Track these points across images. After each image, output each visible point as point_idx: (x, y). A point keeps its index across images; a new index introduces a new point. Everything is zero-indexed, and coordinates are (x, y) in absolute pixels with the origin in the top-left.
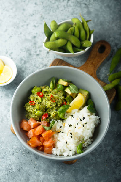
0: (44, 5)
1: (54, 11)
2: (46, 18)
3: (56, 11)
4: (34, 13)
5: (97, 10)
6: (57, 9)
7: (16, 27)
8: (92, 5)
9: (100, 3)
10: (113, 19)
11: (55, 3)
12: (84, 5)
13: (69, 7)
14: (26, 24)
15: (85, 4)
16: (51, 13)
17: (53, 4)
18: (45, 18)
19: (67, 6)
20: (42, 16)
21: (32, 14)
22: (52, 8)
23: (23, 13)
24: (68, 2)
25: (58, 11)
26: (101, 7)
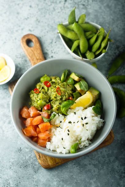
0: (40, 7)
1: (50, 13)
2: (42, 22)
3: (52, 13)
4: (29, 17)
5: (96, 11)
6: (53, 11)
7: (10, 32)
8: (90, 5)
9: (99, 4)
10: (113, 19)
11: (51, 5)
12: (82, 6)
13: (66, 9)
14: (20, 28)
15: (84, 5)
16: (47, 16)
17: (49, 6)
18: (40, 21)
19: (64, 7)
20: (37, 20)
21: (26, 17)
22: (48, 10)
23: (17, 17)
24: (65, 4)
25: (54, 13)
26: (100, 8)
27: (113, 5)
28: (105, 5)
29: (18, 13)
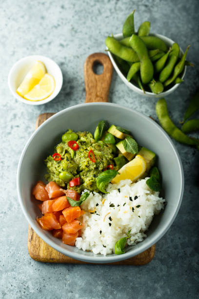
0: (77, 8)
1: (94, 18)
2: (81, 32)
3: (96, 18)
4: (60, 23)
5: (166, 15)
6: (98, 15)
7: (30, 48)
8: (157, 6)
9: (171, 4)
10: (192, 30)
11: (95, 5)
12: (143, 8)
13: (118, 12)
14: (47, 41)
15: (146, 6)
16: (89, 23)
17: (92, 6)
18: (78, 31)
19: (115, 9)
20: (73, 28)
21: (56, 25)
22: (89, 13)
23: (41, 24)
24: (116, 3)
25: (99, 18)
26: (172, 11)
27: (193, 7)
28: (180, 6)
29: (43, 18)
